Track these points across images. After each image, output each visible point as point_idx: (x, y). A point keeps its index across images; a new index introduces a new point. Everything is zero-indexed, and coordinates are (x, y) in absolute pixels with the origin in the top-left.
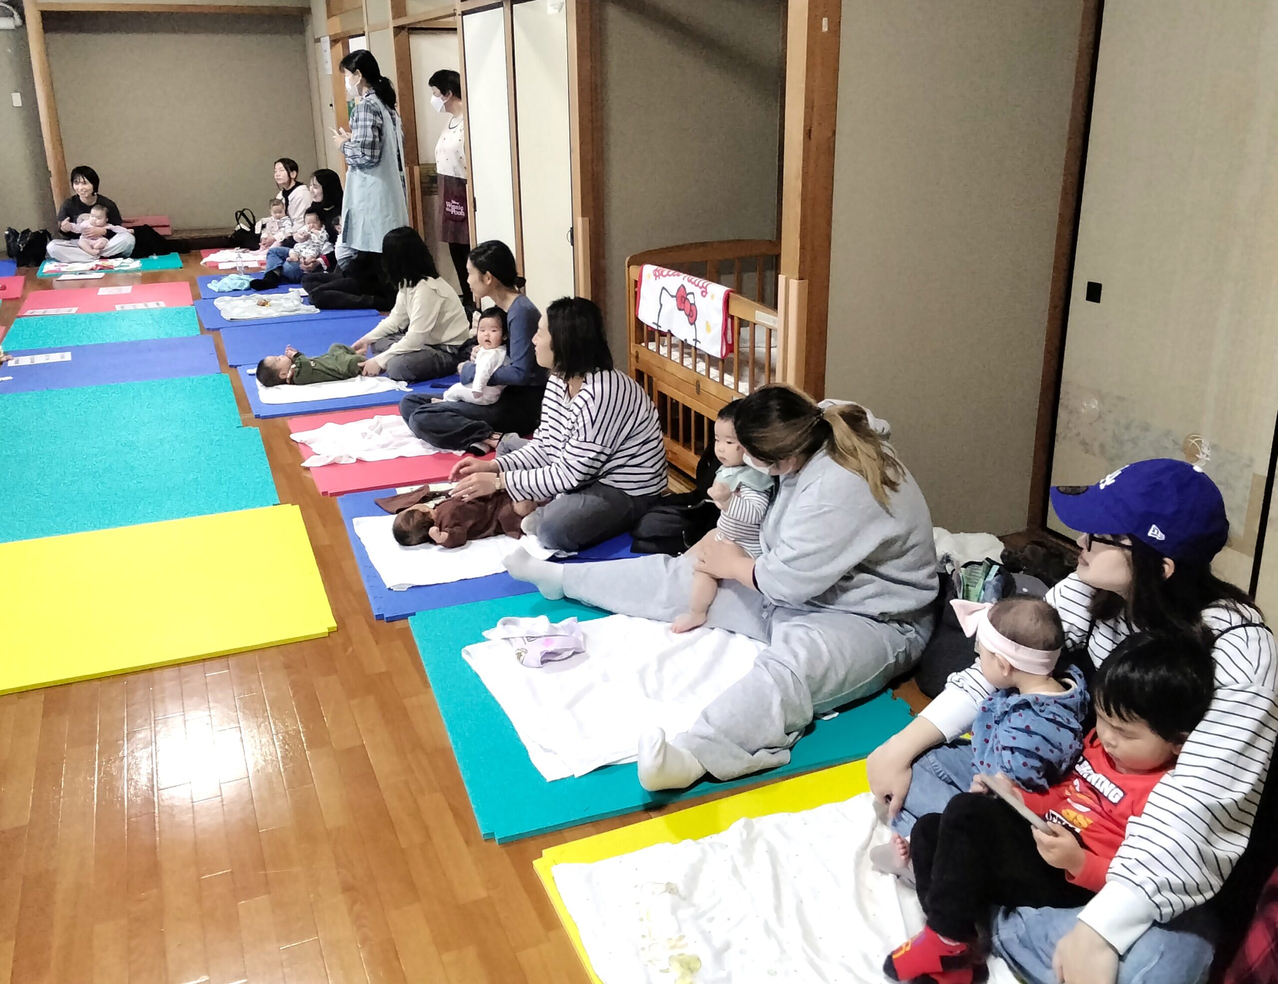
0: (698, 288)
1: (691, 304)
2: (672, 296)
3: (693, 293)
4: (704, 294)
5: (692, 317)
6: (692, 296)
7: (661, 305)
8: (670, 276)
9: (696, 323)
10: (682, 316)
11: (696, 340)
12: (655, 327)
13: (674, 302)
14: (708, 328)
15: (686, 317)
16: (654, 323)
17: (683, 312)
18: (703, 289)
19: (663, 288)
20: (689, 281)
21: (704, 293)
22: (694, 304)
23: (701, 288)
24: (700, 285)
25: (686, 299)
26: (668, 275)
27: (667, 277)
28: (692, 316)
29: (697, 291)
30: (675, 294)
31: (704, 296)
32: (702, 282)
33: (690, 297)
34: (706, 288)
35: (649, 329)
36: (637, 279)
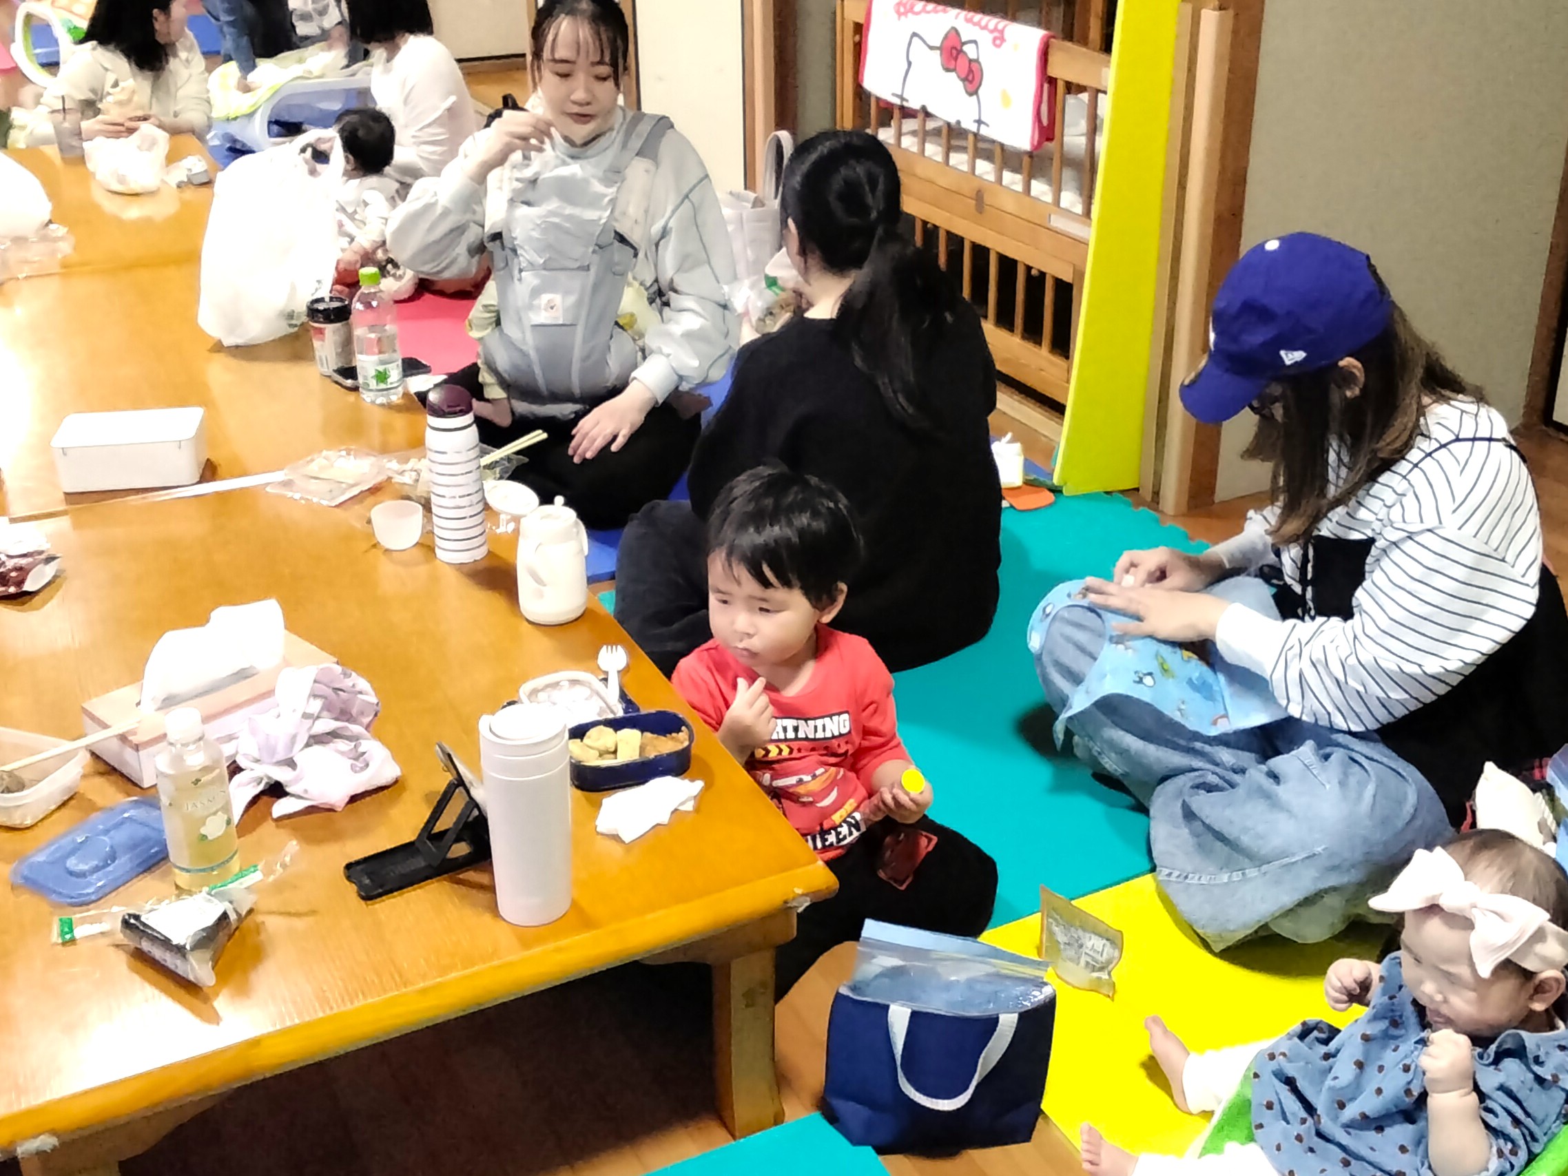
0: (985, 32)
1: (970, 61)
2: (931, 48)
3: (975, 42)
4: (998, 42)
5: (971, 82)
6: (973, 45)
7: (910, 64)
8: (929, 12)
9: (980, 92)
10: (953, 81)
11: (979, 122)
12: (897, 101)
13: (936, 56)
14: (1006, 99)
15: (960, 84)
16: (894, 95)
17: (954, 74)
18: (996, 34)
19: (915, 35)
20: (969, 21)
21: (999, 40)
22: (977, 61)
23: (991, 32)
24: (991, 26)
25: (960, 51)
26: (924, 10)
27: (923, 15)
28: (972, 78)
29: (985, 38)
30: (938, 44)
31: (998, 46)
32: (993, 22)
33: (970, 50)
34: (1002, 32)
35: (882, 105)
36: (861, 21)
